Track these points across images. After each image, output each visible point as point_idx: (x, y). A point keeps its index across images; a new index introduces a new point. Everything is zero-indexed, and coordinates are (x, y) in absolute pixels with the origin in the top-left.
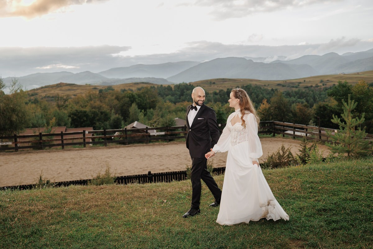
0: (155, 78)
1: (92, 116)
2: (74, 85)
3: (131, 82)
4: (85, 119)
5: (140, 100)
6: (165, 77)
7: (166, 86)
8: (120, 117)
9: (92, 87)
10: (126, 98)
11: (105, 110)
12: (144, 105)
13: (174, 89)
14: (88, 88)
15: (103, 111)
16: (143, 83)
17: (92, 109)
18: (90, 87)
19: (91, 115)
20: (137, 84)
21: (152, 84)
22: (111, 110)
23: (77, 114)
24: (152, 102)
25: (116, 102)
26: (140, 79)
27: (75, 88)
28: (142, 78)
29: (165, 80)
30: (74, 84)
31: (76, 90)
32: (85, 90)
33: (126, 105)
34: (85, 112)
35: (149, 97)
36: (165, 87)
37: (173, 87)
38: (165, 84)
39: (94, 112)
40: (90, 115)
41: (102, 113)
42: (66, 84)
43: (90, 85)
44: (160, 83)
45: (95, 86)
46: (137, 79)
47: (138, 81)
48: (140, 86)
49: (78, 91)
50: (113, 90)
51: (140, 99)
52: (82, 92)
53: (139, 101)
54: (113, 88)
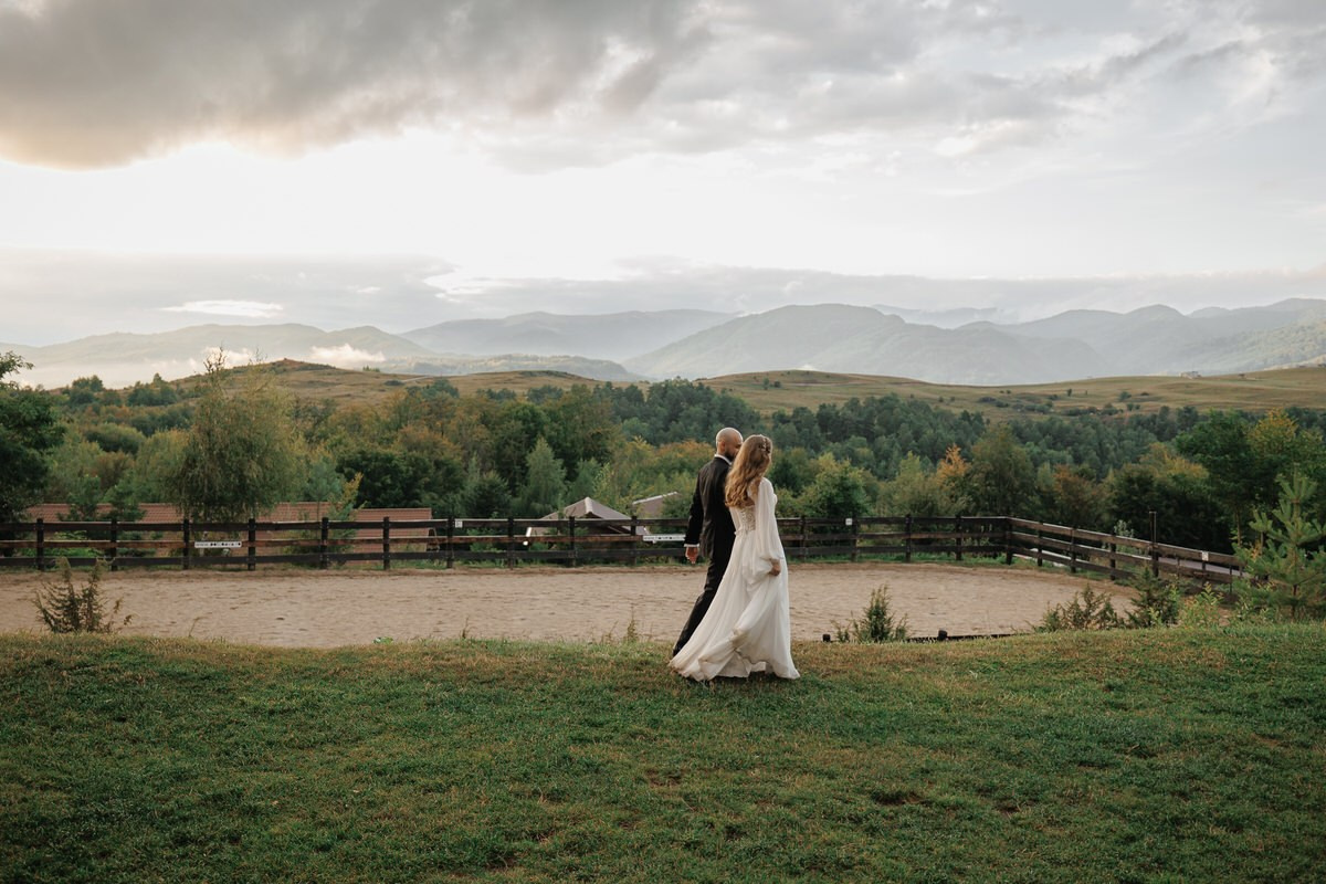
0: (584, 360)
1: (411, 473)
2: (329, 371)
3: (507, 369)
4: (389, 481)
5: (558, 431)
6: (618, 359)
7: (624, 387)
8: (498, 480)
9: (384, 380)
10: (513, 422)
11: (448, 455)
12: (569, 444)
13: (649, 396)
14: (371, 381)
15: (442, 458)
16: (549, 373)
17: (410, 450)
18: (377, 377)
19: (408, 470)
20: (531, 374)
21: (579, 378)
22: (467, 458)
23: (364, 463)
24: (593, 436)
25: (482, 432)
26: (535, 359)
27: (329, 379)
28: (542, 359)
29: (619, 368)
30: (327, 367)
31: (333, 384)
32: (361, 388)
33: (512, 442)
34: (389, 459)
35: (583, 423)
36: (619, 389)
37: (644, 390)
38: (620, 381)
39: (416, 459)
40: (404, 468)
41: (438, 464)
42: (301, 363)
43: (377, 371)
44: (603, 378)
45: (395, 376)
46: (527, 358)
47: (532, 366)
48: (539, 383)
49: (341, 390)
50: (454, 392)
51: (555, 425)
52: (351, 393)
53: (553, 433)
54: (454, 386)
